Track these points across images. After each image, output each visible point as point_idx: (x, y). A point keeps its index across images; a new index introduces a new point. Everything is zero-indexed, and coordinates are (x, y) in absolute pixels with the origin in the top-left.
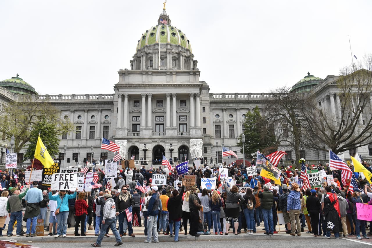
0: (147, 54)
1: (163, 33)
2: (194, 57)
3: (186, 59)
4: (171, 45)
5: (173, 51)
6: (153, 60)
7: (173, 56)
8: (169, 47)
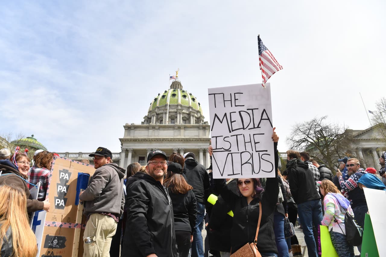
0: (158, 114)
1: (174, 95)
2: (204, 118)
3: (196, 119)
4: (181, 106)
5: (184, 111)
6: (163, 120)
7: (183, 116)
8: (180, 108)
